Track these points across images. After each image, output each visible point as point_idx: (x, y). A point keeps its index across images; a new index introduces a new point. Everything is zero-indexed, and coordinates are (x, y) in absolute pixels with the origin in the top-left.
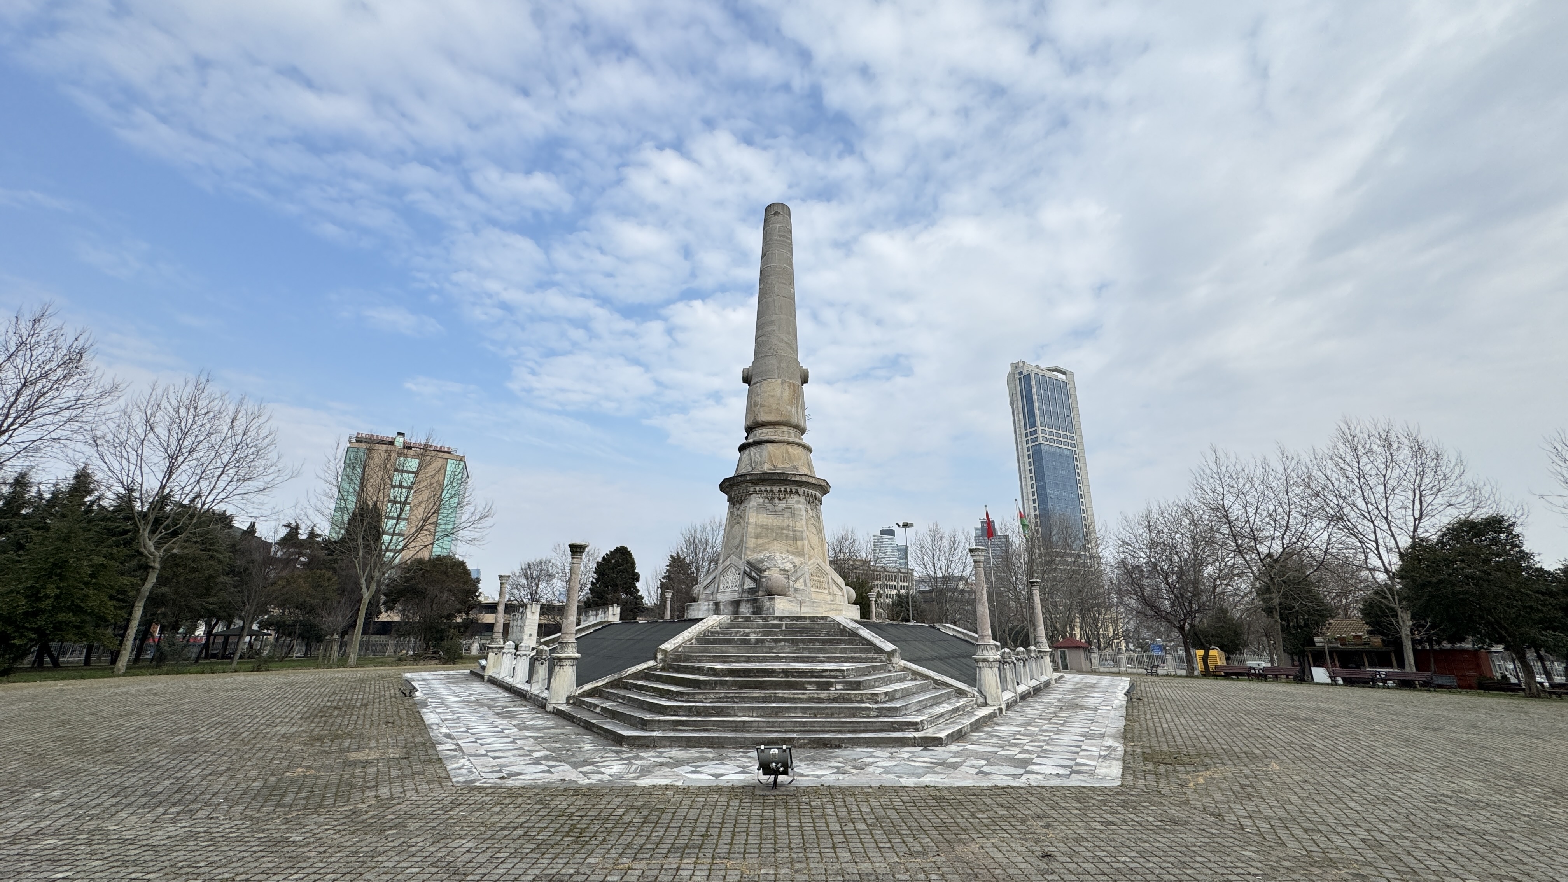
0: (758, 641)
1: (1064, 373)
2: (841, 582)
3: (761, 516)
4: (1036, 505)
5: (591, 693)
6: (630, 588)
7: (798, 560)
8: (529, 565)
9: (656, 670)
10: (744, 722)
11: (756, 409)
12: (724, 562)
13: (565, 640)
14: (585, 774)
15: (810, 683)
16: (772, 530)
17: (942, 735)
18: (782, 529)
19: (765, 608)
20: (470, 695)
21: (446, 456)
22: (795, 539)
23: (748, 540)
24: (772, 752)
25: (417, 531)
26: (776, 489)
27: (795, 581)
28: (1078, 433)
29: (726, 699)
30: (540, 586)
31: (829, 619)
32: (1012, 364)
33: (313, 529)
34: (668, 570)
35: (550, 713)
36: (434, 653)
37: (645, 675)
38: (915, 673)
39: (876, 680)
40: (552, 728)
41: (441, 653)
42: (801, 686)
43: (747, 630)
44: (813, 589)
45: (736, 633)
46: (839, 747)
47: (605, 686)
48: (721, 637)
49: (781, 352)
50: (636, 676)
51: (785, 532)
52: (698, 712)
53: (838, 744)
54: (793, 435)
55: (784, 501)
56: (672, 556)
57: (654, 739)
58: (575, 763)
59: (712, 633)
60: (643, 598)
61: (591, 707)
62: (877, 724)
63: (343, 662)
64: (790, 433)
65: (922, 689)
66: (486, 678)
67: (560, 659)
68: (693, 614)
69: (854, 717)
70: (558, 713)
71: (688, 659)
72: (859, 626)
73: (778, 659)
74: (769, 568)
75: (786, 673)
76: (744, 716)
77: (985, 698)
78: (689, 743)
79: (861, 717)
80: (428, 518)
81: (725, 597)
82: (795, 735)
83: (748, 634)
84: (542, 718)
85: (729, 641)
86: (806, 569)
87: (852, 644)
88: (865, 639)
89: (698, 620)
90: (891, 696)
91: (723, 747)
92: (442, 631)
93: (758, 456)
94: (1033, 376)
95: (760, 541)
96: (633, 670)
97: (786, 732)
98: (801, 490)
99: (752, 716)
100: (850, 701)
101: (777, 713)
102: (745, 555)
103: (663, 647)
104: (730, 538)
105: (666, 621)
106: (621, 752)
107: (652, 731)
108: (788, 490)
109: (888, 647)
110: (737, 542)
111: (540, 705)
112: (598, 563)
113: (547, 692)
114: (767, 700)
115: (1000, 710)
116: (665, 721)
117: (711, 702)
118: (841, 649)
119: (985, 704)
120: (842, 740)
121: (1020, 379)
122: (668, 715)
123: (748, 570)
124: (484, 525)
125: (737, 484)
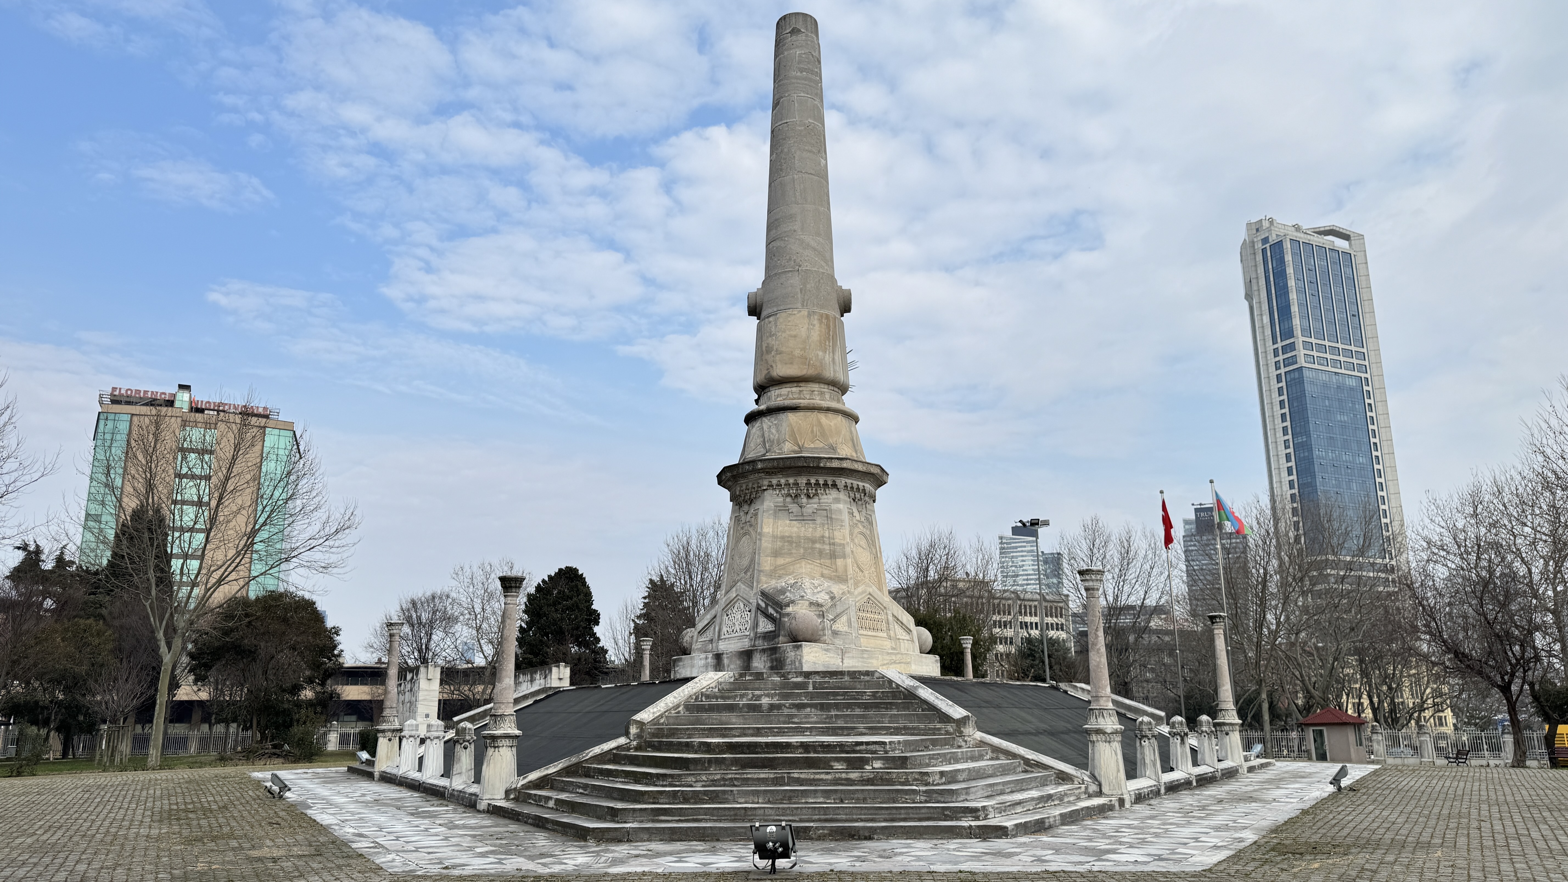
0: (772, 707)
1: (1346, 237)
2: (908, 619)
3: (780, 522)
4: (1294, 477)
5: (540, 784)
6: (583, 635)
7: (837, 589)
8: (414, 603)
9: (629, 749)
10: (745, 808)
11: (769, 358)
12: (727, 593)
13: (500, 712)
14: (544, 865)
15: (837, 760)
16: (798, 545)
17: (1009, 824)
18: (814, 541)
19: (788, 661)
20: (363, 795)
21: (263, 421)
22: (833, 556)
23: (763, 559)
24: (769, 829)
25: (238, 553)
26: (802, 481)
27: (834, 620)
28: (1371, 346)
29: (724, 781)
30: (434, 637)
31: (877, 675)
32: (1249, 225)
33: (62, 553)
34: (646, 605)
35: (483, 812)
36: (275, 747)
37: (614, 756)
38: (996, 750)
39: (931, 757)
40: (491, 826)
41: (286, 747)
42: (825, 764)
43: (757, 692)
44: (861, 632)
45: (742, 696)
46: (869, 838)
47: (559, 773)
48: (721, 702)
49: (806, 266)
50: (601, 758)
51: (818, 546)
52: (686, 798)
53: (869, 835)
54: (827, 396)
55: (816, 500)
56: (651, 581)
57: (628, 831)
58: (530, 856)
59: (708, 697)
60: (606, 651)
61: (540, 801)
62: (923, 811)
63: (138, 762)
64: (822, 394)
65: (1005, 771)
66: (377, 775)
67: (494, 738)
68: (682, 672)
69: (894, 802)
70: (495, 811)
71: (673, 732)
72: (918, 684)
73: (800, 731)
74: (793, 602)
75: (805, 746)
76: (746, 803)
77: (1100, 785)
78: (674, 835)
79: (903, 803)
80: (254, 532)
81: (730, 646)
82: (812, 824)
83: (759, 698)
84: (474, 817)
85: (731, 708)
86: (851, 601)
87: (908, 709)
88: (925, 702)
89: (687, 680)
90: (952, 777)
91: (718, 840)
92: (286, 713)
93: (774, 431)
94: (1287, 245)
95: (780, 561)
96: (597, 750)
97: (801, 821)
98: (841, 481)
99: (758, 803)
100: (890, 782)
101: (790, 798)
102: (758, 582)
103: (638, 717)
104: (736, 558)
105: (643, 684)
106: (587, 847)
107: (625, 822)
108: (821, 482)
109: (957, 712)
110: (745, 562)
111: (469, 803)
112: (529, 595)
113: (476, 785)
114: (777, 781)
115: (1122, 802)
116: (641, 809)
117: (703, 786)
118: (891, 716)
119: (1100, 793)
120: (873, 830)
121: (1264, 251)
122: (646, 803)
123: (763, 605)
124: (344, 542)
125: (744, 475)
